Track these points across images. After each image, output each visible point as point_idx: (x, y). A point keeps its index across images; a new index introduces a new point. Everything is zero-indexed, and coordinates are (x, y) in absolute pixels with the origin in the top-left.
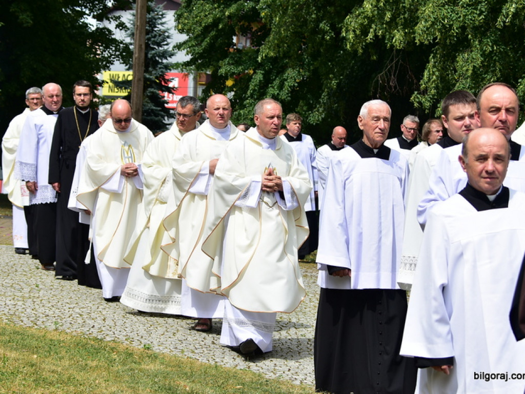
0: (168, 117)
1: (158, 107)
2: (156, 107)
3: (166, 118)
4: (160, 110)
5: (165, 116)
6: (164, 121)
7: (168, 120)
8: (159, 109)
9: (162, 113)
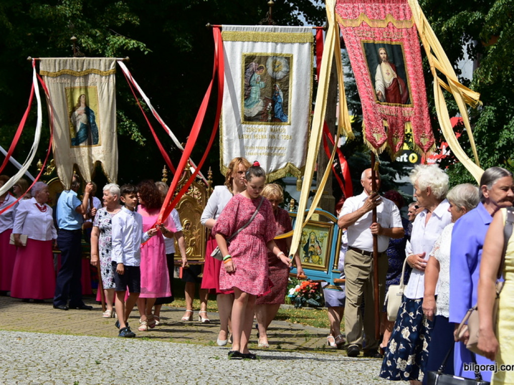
0: (400, 174)
1: (386, 161)
2: (383, 161)
3: (397, 176)
4: (388, 165)
5: (395, 173)
6: (394, 181)
7: (400, 178)
8: (387, 163)
9: (391, 169)
